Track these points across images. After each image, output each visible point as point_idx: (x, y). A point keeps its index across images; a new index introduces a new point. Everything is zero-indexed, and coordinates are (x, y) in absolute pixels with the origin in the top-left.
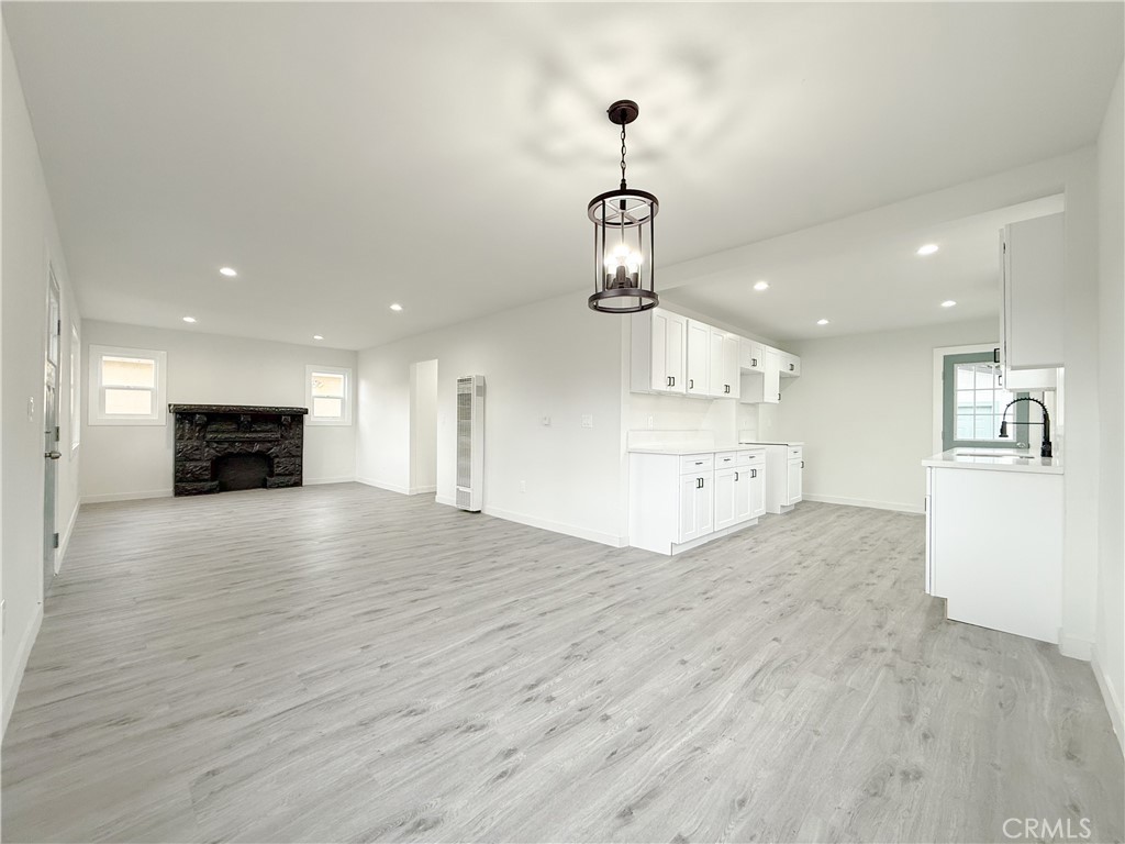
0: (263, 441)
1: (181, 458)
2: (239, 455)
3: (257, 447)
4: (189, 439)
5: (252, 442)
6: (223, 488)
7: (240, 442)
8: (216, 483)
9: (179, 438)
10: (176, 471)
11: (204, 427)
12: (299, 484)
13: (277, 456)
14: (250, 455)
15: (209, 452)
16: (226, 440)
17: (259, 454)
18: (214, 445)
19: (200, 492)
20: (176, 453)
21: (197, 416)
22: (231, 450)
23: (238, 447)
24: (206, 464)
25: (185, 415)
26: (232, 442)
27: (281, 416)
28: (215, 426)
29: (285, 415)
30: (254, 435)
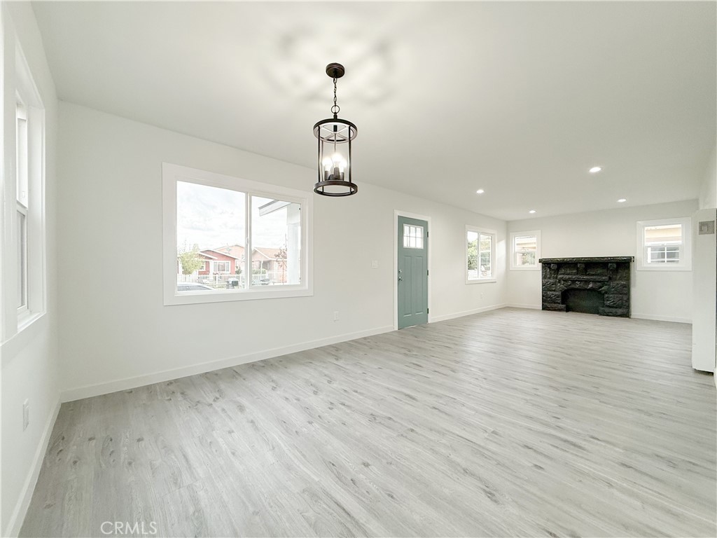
0: (594, 282)
1: (546, 288)
2: (577, 289)
3: (590, 286)
4: (549, 278)
5: (587, 282)
6: (568, 309)
7: (579, 281)
8: (564, 306)
9: (544, 277)
10: (543, 296)
11: (557, 271)
12: (626, 315)
13: (606, 293)
14: (586, 289)
15: (561, 286)
16: (569, 279)
17: (592, 290)
18: (562, 282)
19: (555, 310)
20: (543, 286)
21: (552, 265)
22: (573, 286)
23: (578, 285)
24: (558, 293)
25: (546, 264)
26: (574, 281)
27: (608, 263)
28: (563, 271)
29: (611, 263)
30: (588, 277)
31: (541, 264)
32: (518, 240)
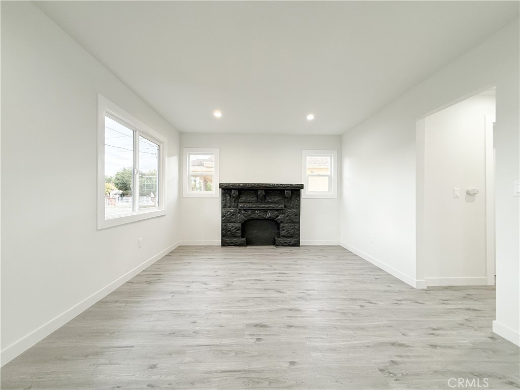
0: (272, 210)
1: (226, 219)
2: (258, 220)
3: (269, 215)
4: (229, 207)
5: (266, 210)
6: (248, 243)
7: (258, 210)
8: (245, 239)
9: (224, 206)
10: (223, 229)
11: (237, 199)
12: (297, 244)
13: (282, 222)
14: (266, 220)
15: (241, 217)
16: (249, 208)
17: (271, 220)
18: (243, 212)
19: (235, 245)
20: (222, 217)
21: (233, 191)
22: (253, 216)
23: (258, 214)
24: (238, 225)
25: (226, 190)
26: (253, 210)
27: (284, 190)
28: (243, 198)
29: (287, 190)
30: (267, 205)
31: (221, 189)
32: (193, 158)
